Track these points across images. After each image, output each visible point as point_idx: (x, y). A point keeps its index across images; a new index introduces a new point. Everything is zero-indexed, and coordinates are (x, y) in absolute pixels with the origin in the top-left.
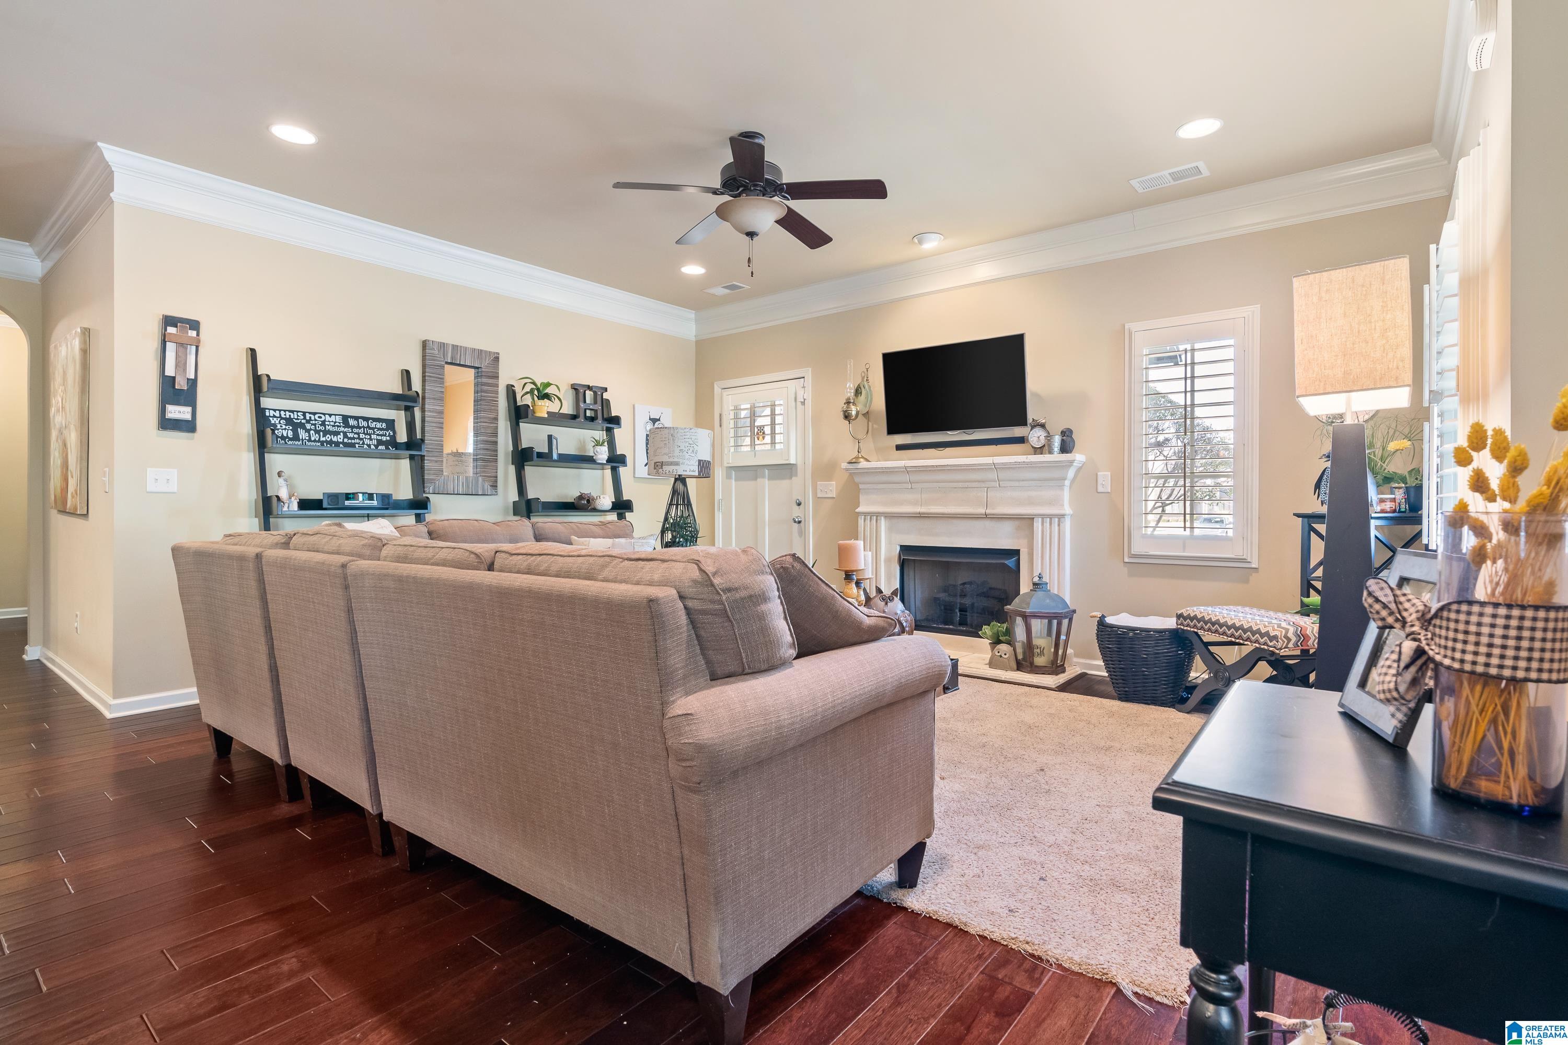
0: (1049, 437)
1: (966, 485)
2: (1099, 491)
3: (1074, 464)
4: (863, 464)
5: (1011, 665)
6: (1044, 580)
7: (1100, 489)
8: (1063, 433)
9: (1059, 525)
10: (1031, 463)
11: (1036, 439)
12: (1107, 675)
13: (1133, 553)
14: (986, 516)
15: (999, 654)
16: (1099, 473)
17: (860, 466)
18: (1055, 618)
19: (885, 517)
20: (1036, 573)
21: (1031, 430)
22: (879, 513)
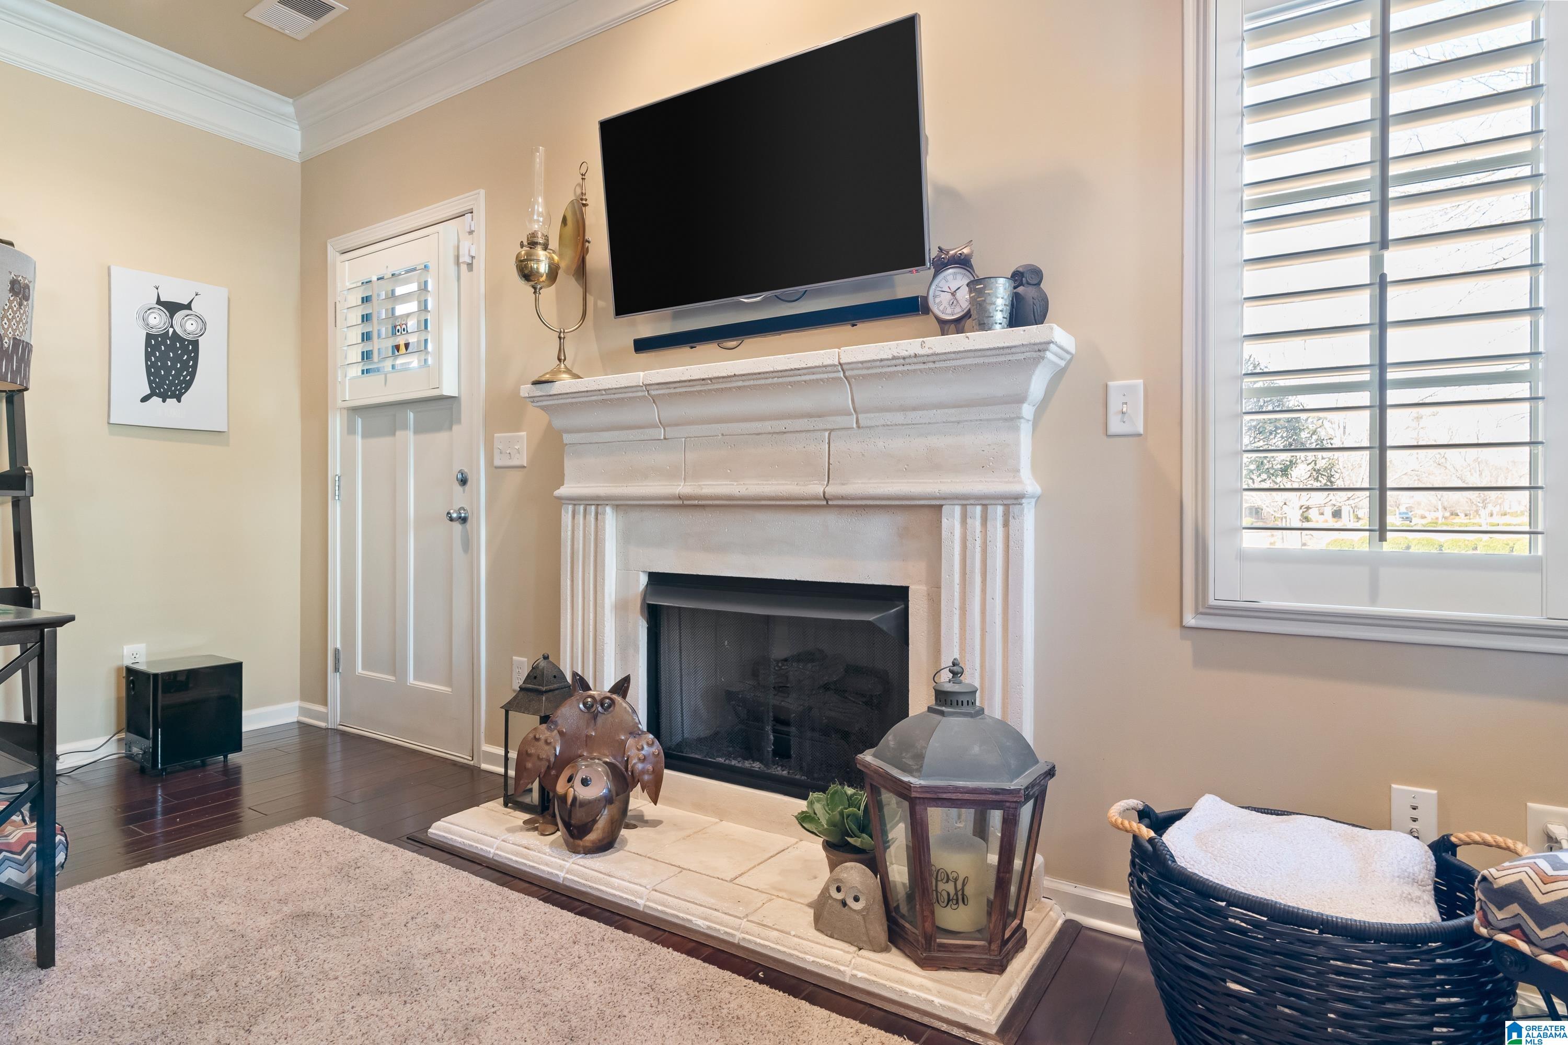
0: (978, 286)
1: (780, 425)
2: (1109, 433)
3: (1049, 355)
4: (565, 384)
5: (872, 933)
6: (966, 679)
7: (1116, 426)
8: (1017, 278)
9: (1006, 524)
10: (935, 357)
11: (945, 298)
12: (1135, 934)
13: (1212, 602)
14: (826, 504)
15: (839, 896)
16: (1110, 383)
17: (556, 388)
18: (997, 805)
19: (617, 507)
20: (946, 662)
21: (935, 276)
22: (598, 498)
